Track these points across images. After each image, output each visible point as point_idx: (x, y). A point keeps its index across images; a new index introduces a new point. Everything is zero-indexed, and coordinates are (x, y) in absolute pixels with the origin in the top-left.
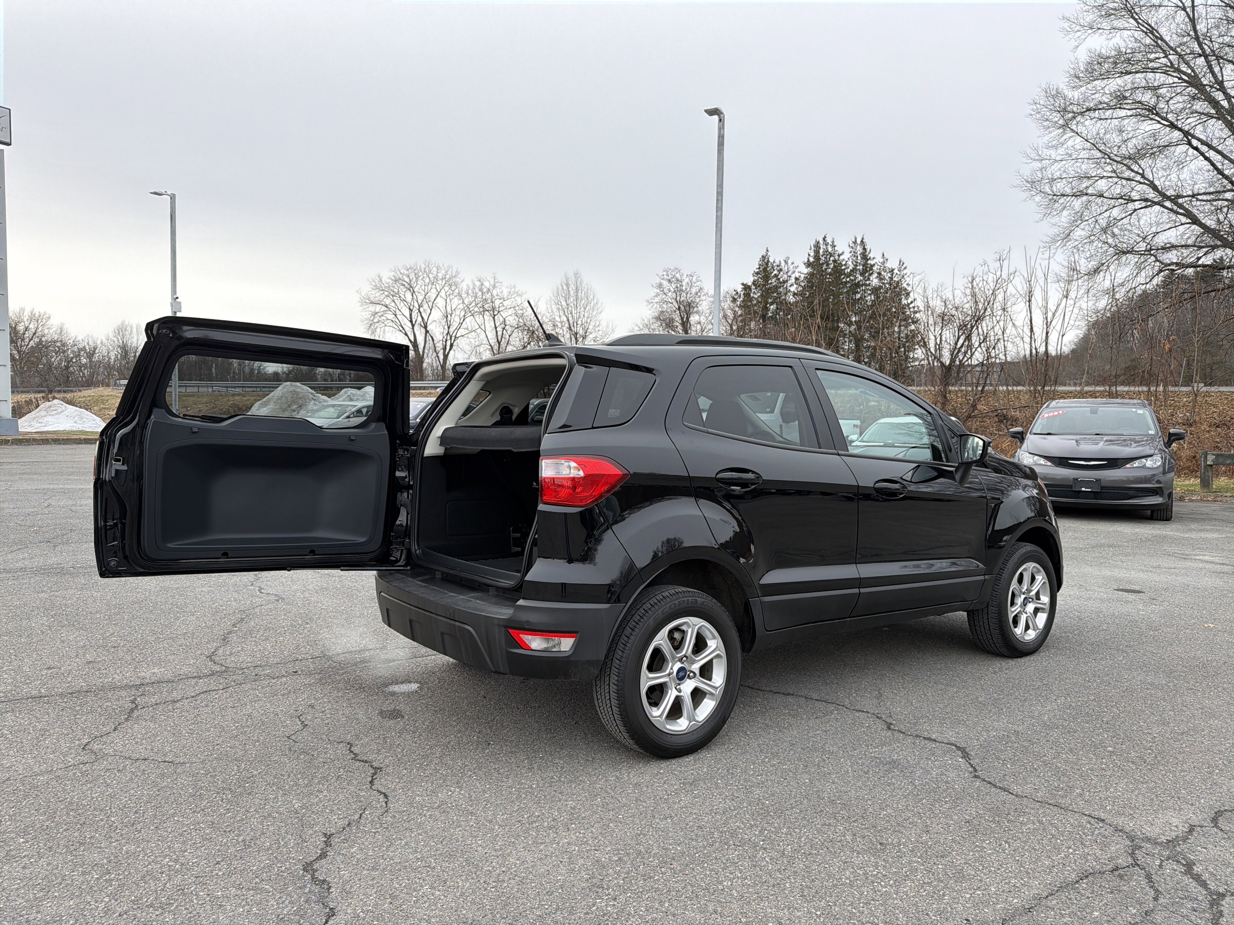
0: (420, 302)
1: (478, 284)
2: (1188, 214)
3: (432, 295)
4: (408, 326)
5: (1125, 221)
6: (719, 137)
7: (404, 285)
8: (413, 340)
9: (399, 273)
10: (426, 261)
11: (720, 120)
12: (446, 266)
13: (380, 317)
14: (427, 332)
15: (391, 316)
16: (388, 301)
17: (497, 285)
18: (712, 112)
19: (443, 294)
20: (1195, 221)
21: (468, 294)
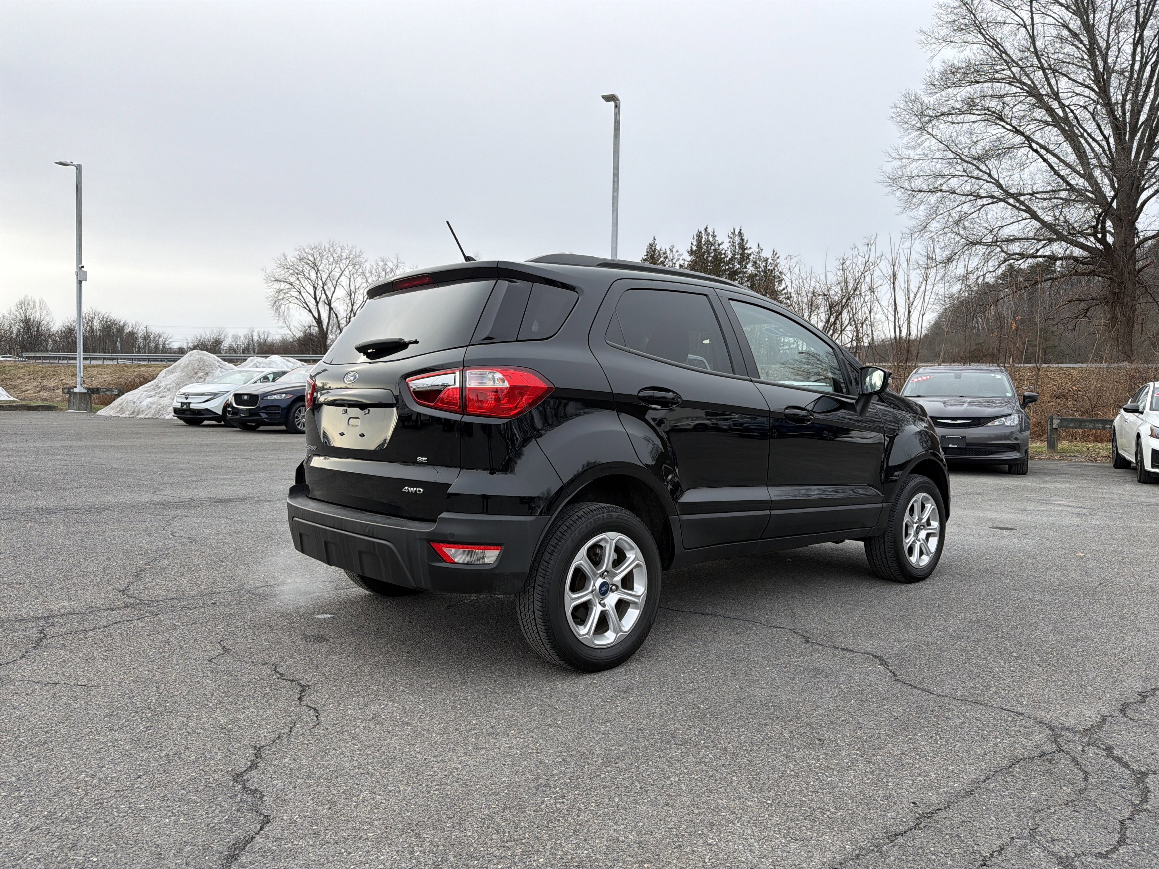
0: (324, 280)
1: (381, 264)
2: (1029, 210)
3: (337, 273)
4: (312, 303)
5: (975, 215)
6: (615, 122)
7: (308, 264)
8: (317, 317)
9: (303, 252)
10: (330, 241)
11: (616, 107)
12: (349, 246)
13: (285, 294)
14: (331, 309)
15: (295, 294)
16: (292, 279)
17: (400, 265)
18: (609, 98)
19: (346, 272)
20: (1034, 216)
21: (371, 273)
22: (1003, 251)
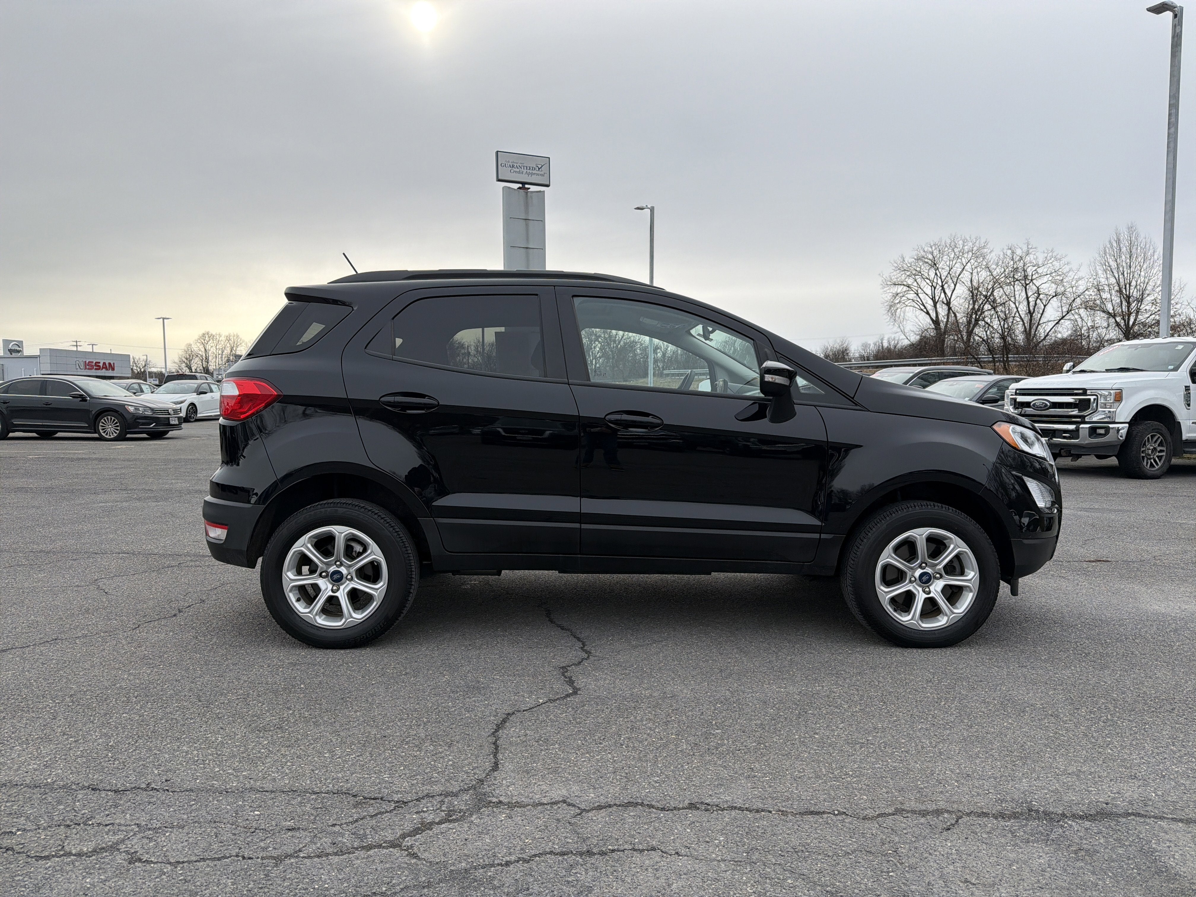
0: (943, 278)
1: (1009, 252)
3: (958, 268)
4: (929, 304)
7: (927, 263)
8: (934, 319)
9: (922, 251)
10: (951, 235)
11: (1175, 16)
12: (973, 237)
13: (901, 297)
14: (950, 309)
15: (912, 295)
16: (910, 281)
17: (1031, 251)
19: (968, 267)
21: (997, 265)
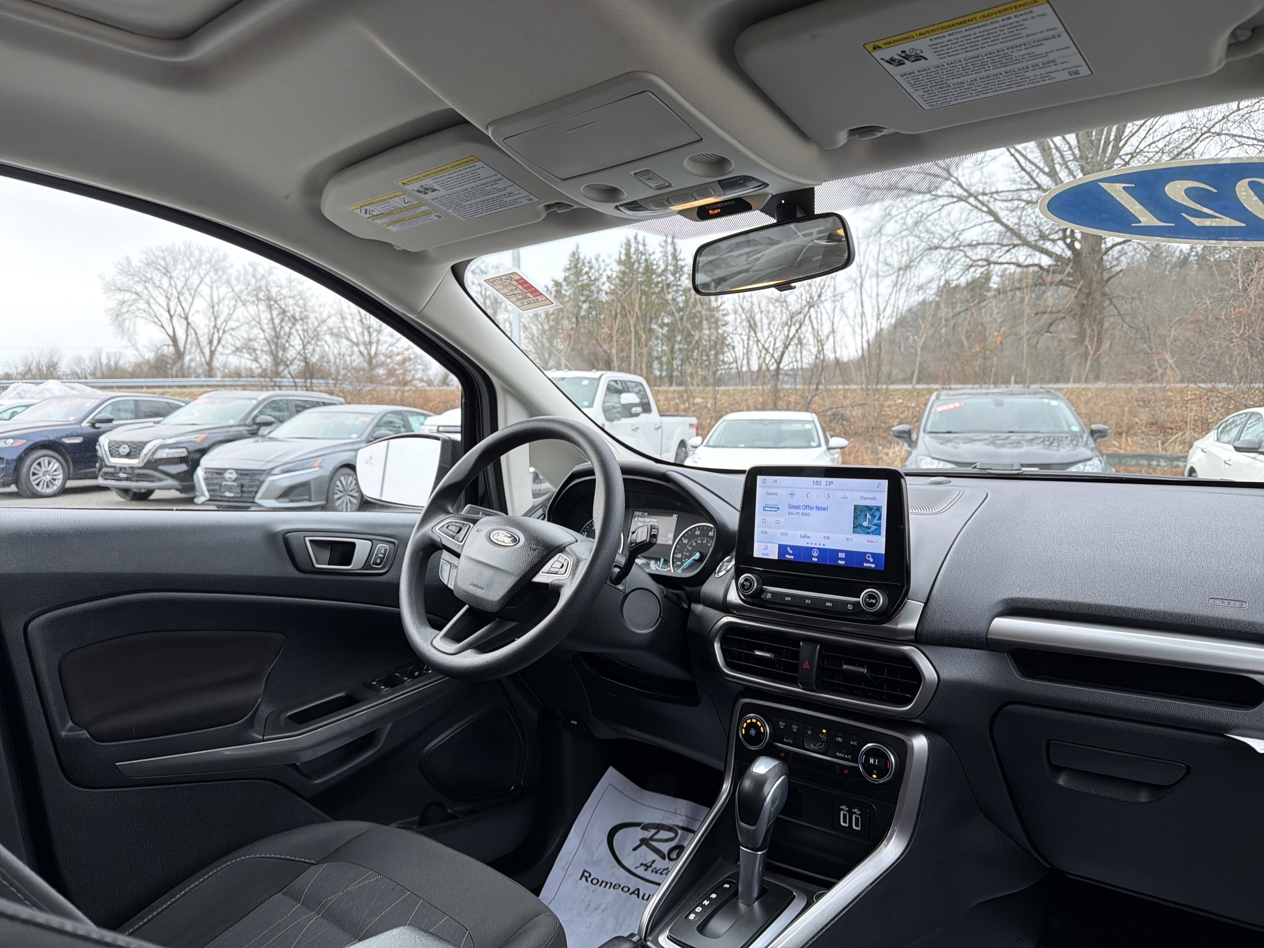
0: (179, 289)
1: (250, 269)
2: (991, 212)
3: (195, 280)
4: (165, 317)
5: (936, 216)
7: (158, 269)
9: (152, 256)
13: (129, 306)
14: (188, 324)
15: (142, 305)
16: (139, 288)
19: (207, 280)
20: (998, 220)
21: (238, 280)
22: (967, 257)
